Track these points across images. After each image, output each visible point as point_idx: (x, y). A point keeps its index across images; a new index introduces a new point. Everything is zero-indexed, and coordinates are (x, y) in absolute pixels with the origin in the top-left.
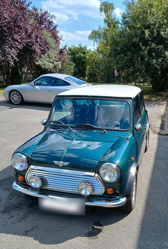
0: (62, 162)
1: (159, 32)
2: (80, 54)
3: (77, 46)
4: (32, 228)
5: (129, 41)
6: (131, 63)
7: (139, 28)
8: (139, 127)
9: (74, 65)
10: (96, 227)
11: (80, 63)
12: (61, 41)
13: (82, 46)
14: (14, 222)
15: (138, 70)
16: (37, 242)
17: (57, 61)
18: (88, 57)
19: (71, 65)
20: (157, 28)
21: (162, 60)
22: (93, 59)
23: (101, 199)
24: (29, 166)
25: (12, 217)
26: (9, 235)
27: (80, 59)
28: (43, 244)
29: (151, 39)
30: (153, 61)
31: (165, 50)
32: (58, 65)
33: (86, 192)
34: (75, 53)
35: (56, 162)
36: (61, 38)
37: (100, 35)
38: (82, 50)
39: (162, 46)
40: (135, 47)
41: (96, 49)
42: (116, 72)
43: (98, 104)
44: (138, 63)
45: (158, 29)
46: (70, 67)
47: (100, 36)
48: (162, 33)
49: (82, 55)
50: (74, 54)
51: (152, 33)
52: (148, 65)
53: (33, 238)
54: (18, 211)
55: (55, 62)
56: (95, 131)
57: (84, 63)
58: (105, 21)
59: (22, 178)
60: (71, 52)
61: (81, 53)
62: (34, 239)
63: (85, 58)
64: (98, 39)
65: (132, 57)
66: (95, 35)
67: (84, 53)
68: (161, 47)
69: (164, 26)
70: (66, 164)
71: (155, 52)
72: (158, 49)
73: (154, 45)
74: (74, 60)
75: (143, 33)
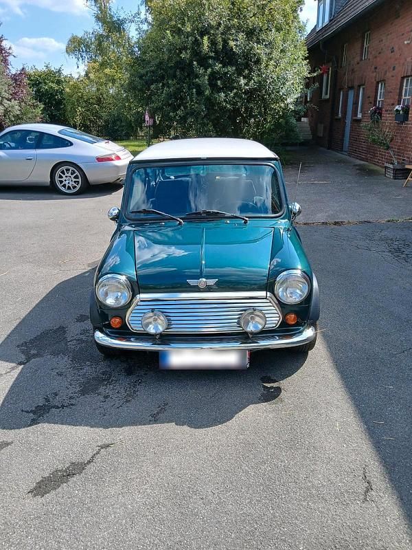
0: (204, 280)
1: (225, 42)
2: (50, 84)
3: (41, 68)
4: (160, 409)
5: (169, 58)
6: (176, 100)
7: (188, 35)
8: (297, 208)
9: (43, 106)
10: (269, 385)
11: (52, 104)
12: (10, 59)
13: (53, 69)
14: (117, 405)
15: (192, 113)
16: (186, 428)
17: (9, 100)
18: (68, 90)
19: (35, 107)
20: (222, 34)
21: (235, 94)
22: (80, 94)
23: (273, 336)
24: (134, 296)
25: (106, 397)
26: (126, 429)
27: (51, 94)
28: (198, 428)
29: (213, 54)
30: (219, 96)
31: (238, 75)
32: (13, 107)
33: (255, 327)
34: (40, 83)
35: (192, 282)
36: (10, 51)
37: (87, 46)
38: (54, 76)
39: (234, 68)
40: (182, 69)
41: (83, 73)
42: (147, 118)
43: (173, 178)
44: (192, 101)
45: (224, 36)
46: (34, 111)
47: (89, 48)
48: (232, 43)
49: (54, 85)
50: (36, 84)
51: (213, 43)
52: (210, 103)
53: (174, 423)
54: (112, 386)
55: (6, 101)
56: (228, 222)
57: (59, 102)
58: (98, 18)
59: (118, 320)
60: (32, 80)
61: (53, 82)
62: (177, 424)
63: (61, 93)
64: (84, 54)
65: (177, 89)
66: (76, 46)
67: (59, 82)
68: (231, 69)
69: (233, 31)
70: (212, 282)
71: (221, 78)
72: (227, 73)
73: (220, 65)
74: (40, 96)
75: (197, 43)
